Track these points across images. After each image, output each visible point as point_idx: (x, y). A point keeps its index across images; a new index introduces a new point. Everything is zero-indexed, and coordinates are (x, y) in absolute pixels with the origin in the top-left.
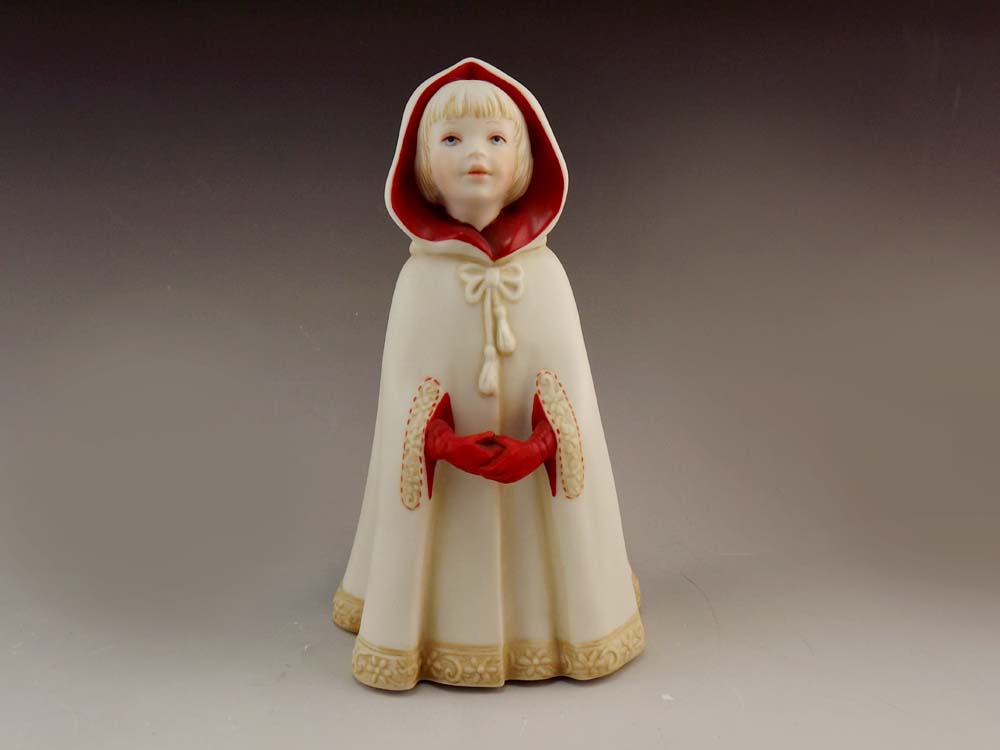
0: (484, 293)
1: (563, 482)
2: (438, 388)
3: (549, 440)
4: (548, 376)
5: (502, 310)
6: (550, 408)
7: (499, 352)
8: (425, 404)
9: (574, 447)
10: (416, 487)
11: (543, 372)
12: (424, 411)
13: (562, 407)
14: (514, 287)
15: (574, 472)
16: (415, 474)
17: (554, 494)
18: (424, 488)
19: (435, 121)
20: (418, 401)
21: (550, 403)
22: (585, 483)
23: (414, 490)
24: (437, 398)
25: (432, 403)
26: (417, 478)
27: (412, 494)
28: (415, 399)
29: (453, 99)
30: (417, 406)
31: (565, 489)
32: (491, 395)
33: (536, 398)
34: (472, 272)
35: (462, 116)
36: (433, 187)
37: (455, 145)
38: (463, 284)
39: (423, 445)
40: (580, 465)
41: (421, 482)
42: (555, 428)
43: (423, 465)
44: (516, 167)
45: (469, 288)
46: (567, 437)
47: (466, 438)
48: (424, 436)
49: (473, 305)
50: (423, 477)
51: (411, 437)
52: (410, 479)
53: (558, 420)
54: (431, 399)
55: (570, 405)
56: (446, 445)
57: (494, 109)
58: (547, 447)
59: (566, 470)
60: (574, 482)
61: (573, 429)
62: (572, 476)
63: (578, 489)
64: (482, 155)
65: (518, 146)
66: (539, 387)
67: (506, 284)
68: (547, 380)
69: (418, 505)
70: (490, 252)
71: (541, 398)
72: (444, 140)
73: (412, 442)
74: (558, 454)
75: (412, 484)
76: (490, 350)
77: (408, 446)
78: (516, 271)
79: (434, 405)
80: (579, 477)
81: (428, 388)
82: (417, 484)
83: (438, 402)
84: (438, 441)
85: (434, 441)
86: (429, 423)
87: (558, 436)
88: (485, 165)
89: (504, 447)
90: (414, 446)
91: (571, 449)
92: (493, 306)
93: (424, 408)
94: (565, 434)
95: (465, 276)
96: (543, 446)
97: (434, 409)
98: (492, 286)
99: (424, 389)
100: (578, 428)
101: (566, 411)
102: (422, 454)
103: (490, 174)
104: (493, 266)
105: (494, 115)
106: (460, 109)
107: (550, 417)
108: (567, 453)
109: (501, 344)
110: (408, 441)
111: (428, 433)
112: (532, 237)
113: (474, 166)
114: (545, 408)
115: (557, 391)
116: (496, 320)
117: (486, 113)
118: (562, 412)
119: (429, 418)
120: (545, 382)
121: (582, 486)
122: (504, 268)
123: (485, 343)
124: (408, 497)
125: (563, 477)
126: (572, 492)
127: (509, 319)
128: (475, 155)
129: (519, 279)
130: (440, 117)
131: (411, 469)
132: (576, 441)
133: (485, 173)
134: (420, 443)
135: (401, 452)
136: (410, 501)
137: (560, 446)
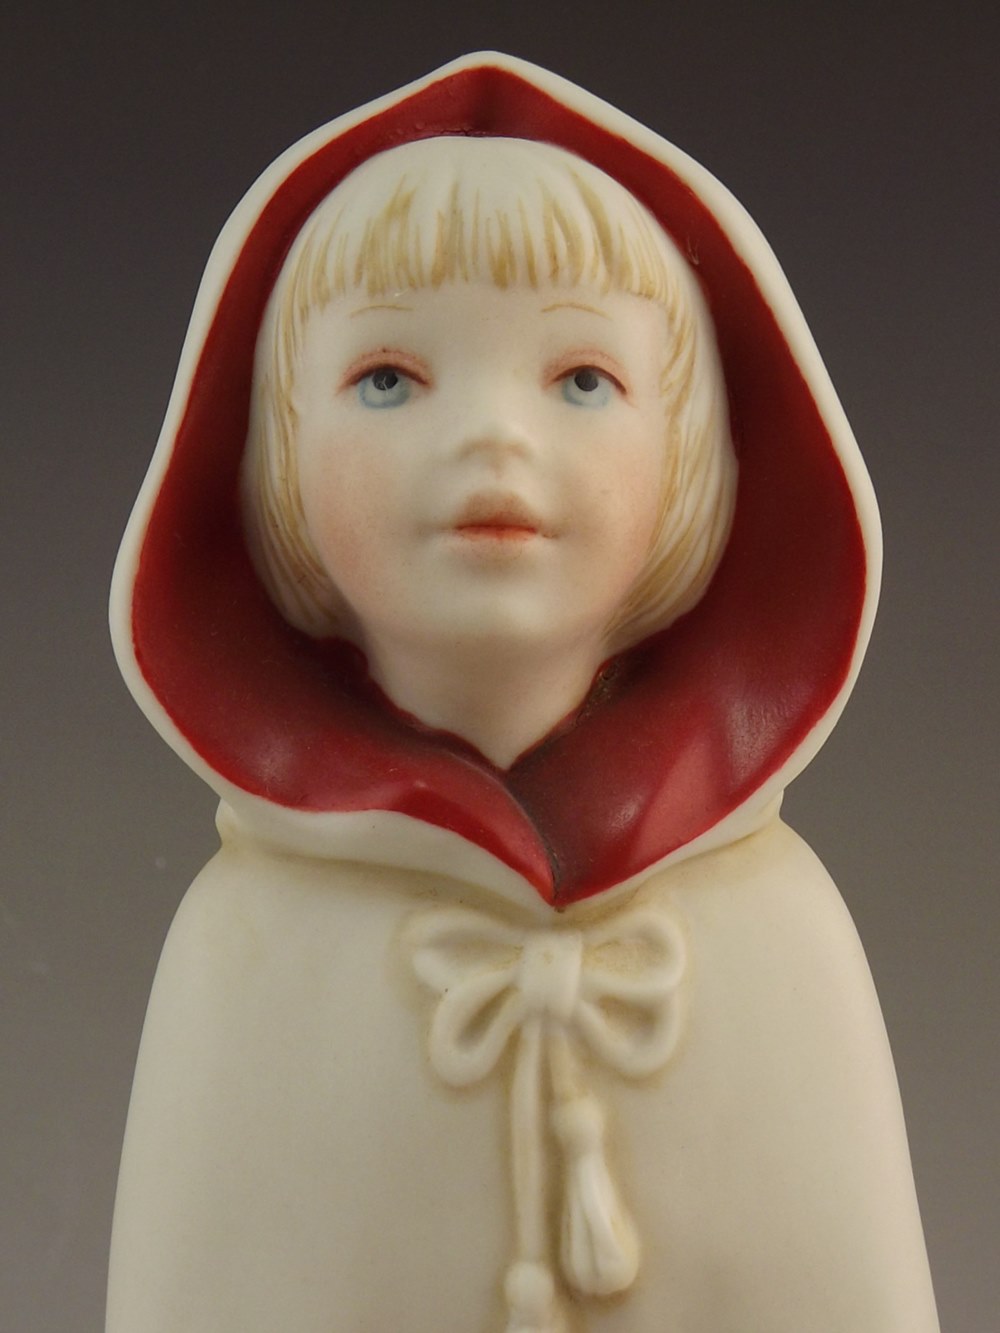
0: (514, 1043)
5: (586, 1116)
7: (566, 1289)
14: (642, 1017)
19: (324, 299)
29: (400, 208)
34: (460, 947)
35: (439, 277)
36: (311, 574)
37: (402, 400)
38: (424, 997)
44: (669, 498)
45: (446, 1019)
49: (460, 1091)
57: (574, 250)
64: (519, 451)
65: (676, 410)
67: (614, 1006)
70: (542, 869)
72: (357, 378)
76: (530, 1282)
78: (653, 946)
88: (529, 491)
92: (549, 1097)
95: (432, 967)
98: (547, 1016)
103: (554, 533)
104: (557, 927)
105: (575, 281)
106: (428, 247)
109: (578, 1262)
112: (729, 795)
113: (477, 501)
116: (558, 1156)
117: (543, 266)
122: (601, 934)
127: (617, 1149)
128: (486, 450)
129: (666, 982)
130: (341, 283)
133: (530, 528)
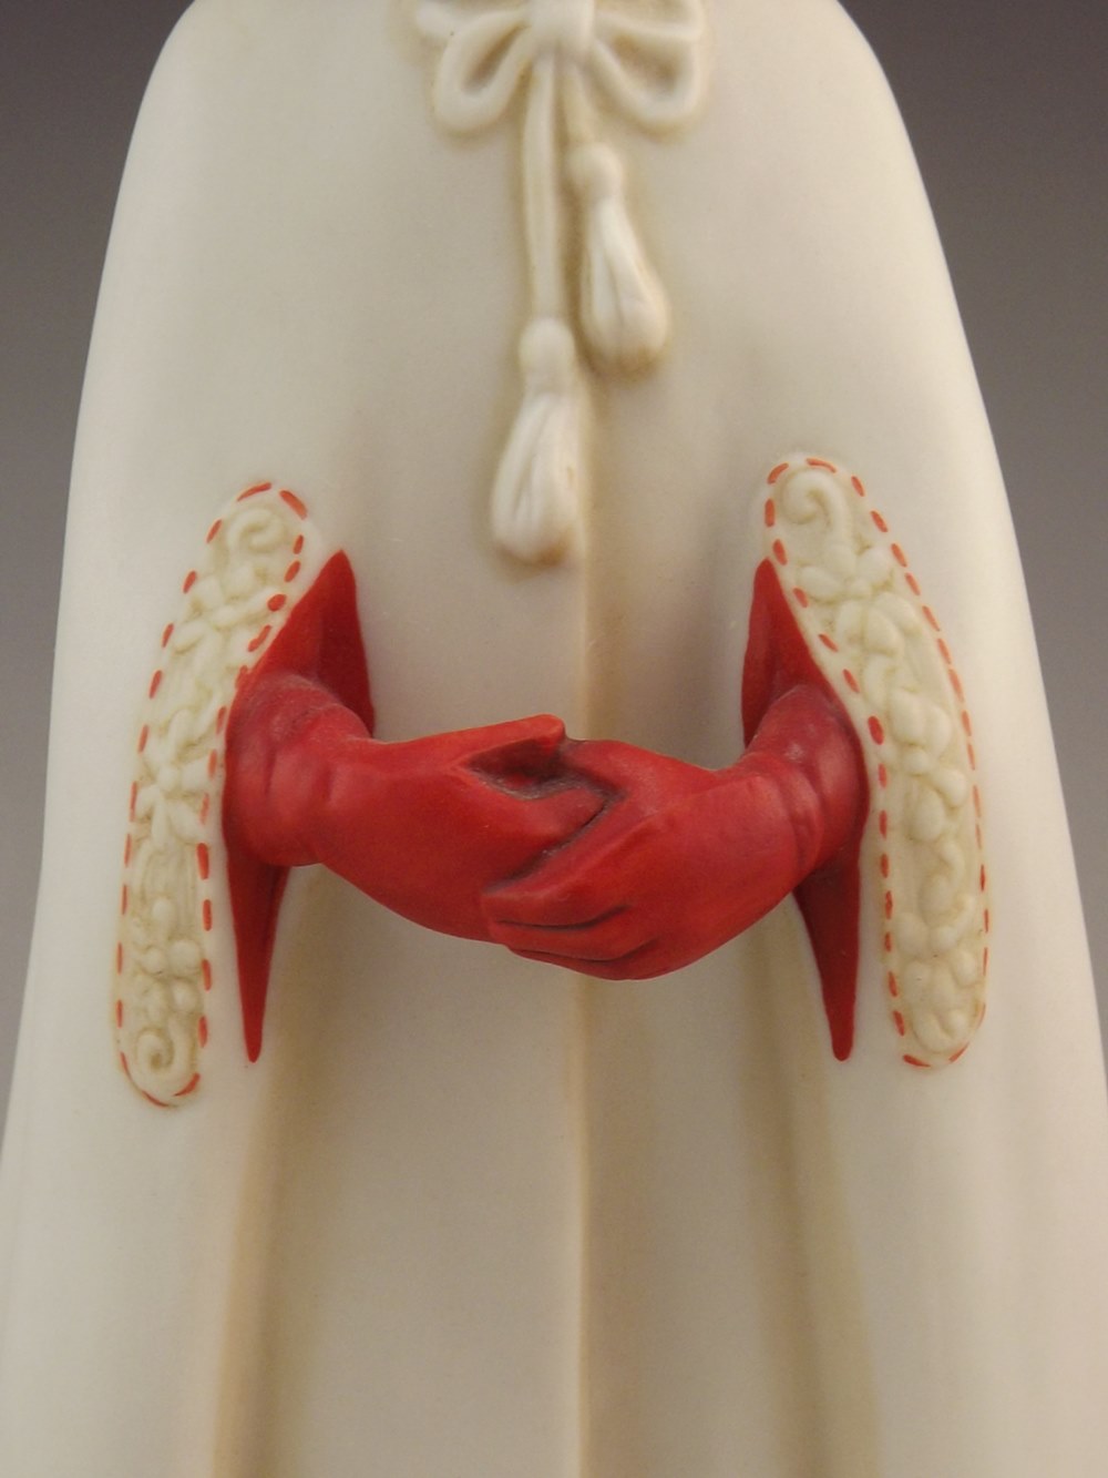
0: (525, 82)
1: (892, 986)
2: (306, 527)
3: (832, 767)
4: (820, 479)
5: (605, 161)
6: (831, 623)
7: (590, 356)
8: (233, 599)
9: (951, 809)
10: (182, 994)
11: (797, 461)
12: (227, 631)
13: (892, 616)
14: (663, 70)
15: (947, 934)
16: (175, 934)
17: (842, 1045)
18: (223, 1003)
20: (206, 588)
21: (831, 603)
22: (991, 995)
23: (170, 1008)
24: (294, 570)
25: (270, 592)
26: (186, 954)
27: (161, 1032)
28: (191, 579)
30: (198, 611)
31: (898, 1019)
32: (548, 560)
33: (766, 579)
38: (427, 49)
39: (214, 787)
40: (972, 903)
41: (206, 966)
42: (859, 712)
43: (213, 888)
45: (452, 64)
46: (922, 760)
47: (425, 746)
48: (218, 744)
49: (467, 138)
50: (217, 944)
51: (161, 751)
52: (154, 960)
53: (873, 676)
54: (263, 577)
55: (926, 612)
56: (324, 782)
58: (824, 803)
59: (906, 924)
60: (946, 986)
61: (946, 725)
62: (935, 955)
63: (959, 1019)
66: (780, 532)
67: (628, 49)
68: (818, 497)
69: (192, 1085)
71: (788, 577)
73: (167, 776)
74: (872, 844)
75: (166, 978)
76: (548, 339)
77: (148, 795)
79: (276, 604)
80: (968, 962)
81: (253, 530)
82: (188, 981)
83: (296, 592)
84: (285, 767)
85: (270, 764)
86: (249, 683)
87: (876, 755)
89: (609, 787)
90: (177, 794)
91: (934, 817)
92: (564, 141)
93: (227, 615)
94: (908, 745)
95: (435, 18)
96: (807, 798)
97: (278, 621)
98: (560, 52)
99: (232, 536)
100: (965, 719)
101: (909, 634)
102: (208, 831)
107: (831, 664)
108: (913, 837)
109: (599, 310)
110: (150, 776)
111: (239, 726)
114: (810, 623)
115: (863, 548)
116: (575, 203)
118: (894, 638)
119: (250, 660)
120: (809, 507)
121: (978, 1011)
123: (523, 312)
124: (150, 1041)
125: (894, 962)
126: (931, 1031)
127: (639, 205)
129: (691, 34)
131: (161, 908)
132: (957, 782)
134: (202, 776)
135: (119, 825)
136: (156, 1062)
137: (884, 799)
